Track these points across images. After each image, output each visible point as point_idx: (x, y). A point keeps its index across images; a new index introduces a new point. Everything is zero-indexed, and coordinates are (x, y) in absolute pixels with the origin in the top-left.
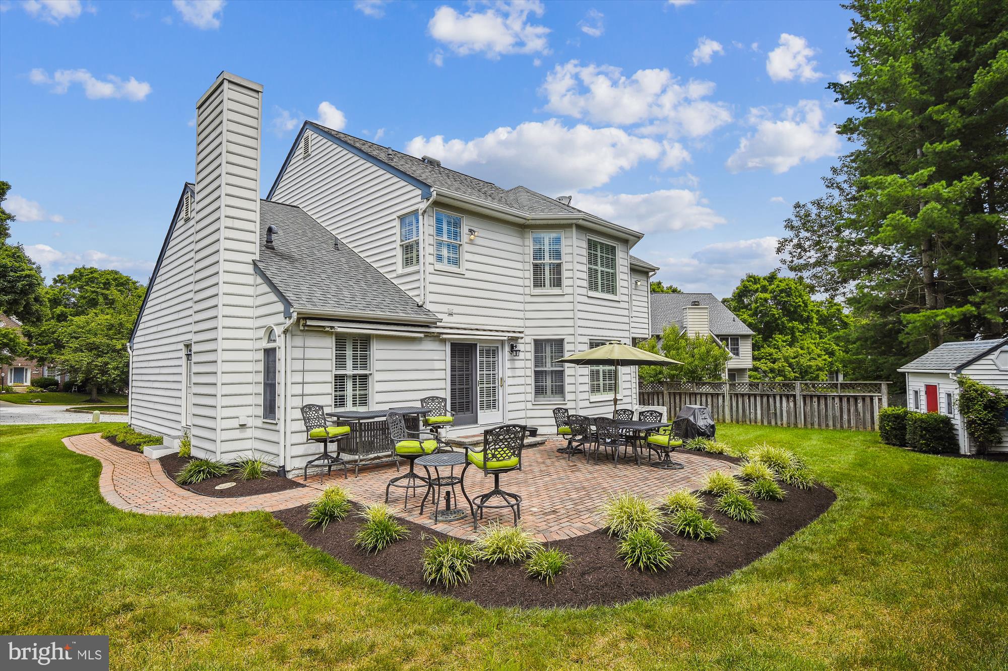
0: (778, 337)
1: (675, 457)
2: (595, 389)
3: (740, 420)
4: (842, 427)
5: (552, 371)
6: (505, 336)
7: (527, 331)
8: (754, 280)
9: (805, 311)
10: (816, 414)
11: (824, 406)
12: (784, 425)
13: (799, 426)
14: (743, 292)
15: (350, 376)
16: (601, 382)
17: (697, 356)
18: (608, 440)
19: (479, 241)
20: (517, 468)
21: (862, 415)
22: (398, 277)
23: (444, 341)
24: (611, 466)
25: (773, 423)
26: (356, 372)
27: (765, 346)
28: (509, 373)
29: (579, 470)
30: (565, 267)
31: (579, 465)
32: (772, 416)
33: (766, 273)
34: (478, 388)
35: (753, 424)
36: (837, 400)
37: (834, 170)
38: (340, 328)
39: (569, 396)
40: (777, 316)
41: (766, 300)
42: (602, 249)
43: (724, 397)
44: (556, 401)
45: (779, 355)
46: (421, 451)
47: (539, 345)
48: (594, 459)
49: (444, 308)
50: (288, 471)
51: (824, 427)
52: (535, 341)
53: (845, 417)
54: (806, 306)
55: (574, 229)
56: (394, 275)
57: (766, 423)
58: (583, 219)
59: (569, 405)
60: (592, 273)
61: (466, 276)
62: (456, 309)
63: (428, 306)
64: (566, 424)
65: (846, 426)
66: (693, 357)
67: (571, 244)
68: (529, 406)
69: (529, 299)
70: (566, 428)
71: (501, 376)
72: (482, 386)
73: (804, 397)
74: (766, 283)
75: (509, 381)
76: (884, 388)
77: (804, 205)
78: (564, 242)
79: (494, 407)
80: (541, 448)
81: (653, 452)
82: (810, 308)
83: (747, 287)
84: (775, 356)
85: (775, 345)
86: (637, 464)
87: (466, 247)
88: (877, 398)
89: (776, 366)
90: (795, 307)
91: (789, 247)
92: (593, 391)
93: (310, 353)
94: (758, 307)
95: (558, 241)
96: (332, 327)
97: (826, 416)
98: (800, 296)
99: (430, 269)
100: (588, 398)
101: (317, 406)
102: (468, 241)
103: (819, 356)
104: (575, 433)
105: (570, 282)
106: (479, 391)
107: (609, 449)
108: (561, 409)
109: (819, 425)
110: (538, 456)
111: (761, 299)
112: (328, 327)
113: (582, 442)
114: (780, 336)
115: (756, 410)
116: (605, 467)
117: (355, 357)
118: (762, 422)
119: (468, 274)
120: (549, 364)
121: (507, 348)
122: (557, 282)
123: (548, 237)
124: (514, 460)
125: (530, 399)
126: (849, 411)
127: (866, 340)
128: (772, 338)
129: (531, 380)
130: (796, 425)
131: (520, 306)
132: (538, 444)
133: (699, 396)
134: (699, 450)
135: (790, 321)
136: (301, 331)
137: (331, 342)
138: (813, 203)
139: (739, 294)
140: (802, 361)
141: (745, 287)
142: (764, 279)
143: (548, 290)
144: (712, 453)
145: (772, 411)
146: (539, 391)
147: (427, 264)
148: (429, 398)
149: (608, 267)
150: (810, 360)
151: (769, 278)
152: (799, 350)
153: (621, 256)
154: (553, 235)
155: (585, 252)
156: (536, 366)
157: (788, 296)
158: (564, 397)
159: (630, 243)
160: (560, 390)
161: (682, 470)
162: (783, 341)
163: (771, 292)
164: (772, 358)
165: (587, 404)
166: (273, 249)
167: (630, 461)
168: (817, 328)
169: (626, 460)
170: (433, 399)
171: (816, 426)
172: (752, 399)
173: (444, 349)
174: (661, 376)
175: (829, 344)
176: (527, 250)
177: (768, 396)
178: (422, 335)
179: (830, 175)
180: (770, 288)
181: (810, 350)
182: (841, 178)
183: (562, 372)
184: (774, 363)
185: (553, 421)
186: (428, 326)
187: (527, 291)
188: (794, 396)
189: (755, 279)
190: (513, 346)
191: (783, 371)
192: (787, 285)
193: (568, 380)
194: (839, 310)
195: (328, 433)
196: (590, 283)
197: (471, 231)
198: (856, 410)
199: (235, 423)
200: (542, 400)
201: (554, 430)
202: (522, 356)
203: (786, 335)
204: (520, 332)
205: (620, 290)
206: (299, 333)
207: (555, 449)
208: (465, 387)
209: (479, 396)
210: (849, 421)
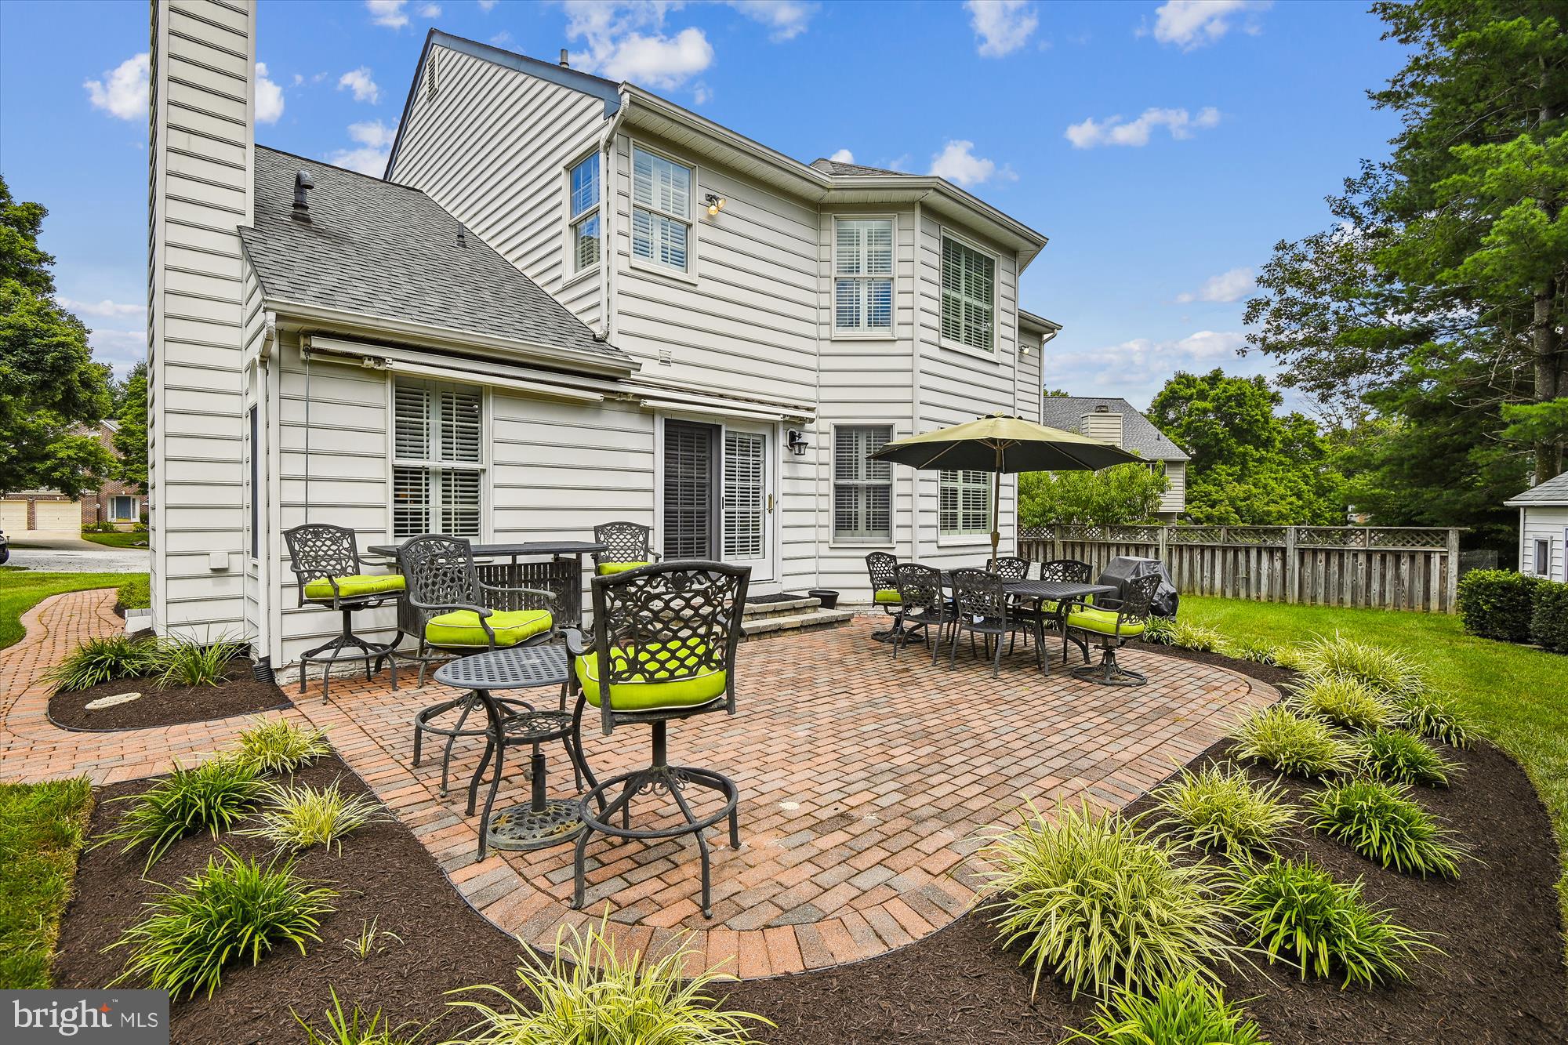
0: (1221, 468)
1: (1128, 658)
2: (948, 523)
3: (1184, 588)
4: (1368, 604)
5: (868, 488)
6: (777, 414)
7: (823, 410)
8: (1186, 380)
9: (1263, 429)
10: (1322, 581)
11: (1336, 568)
12: (1262, 599)
13: (1290, 601)
14: (1167, 401)
15: (436, 473)
16: (960, 511)
17: (1114, 484)
18: (977, 620)
19: (725, 221)
20: (724, 702)
21: (1407, 584)
22: (566, 288)
23: (650, 413)
24: (985, 674)
25: (1243, 594)
26: (448, 464)
27: (1200, 481)
28: (785, 486)
29: (915, 682)
30: (899, 285)
31: (918, 671)
32: (1241, 583)
33: (1206, 372)
34: (723, 512)
35: (1206, 595)
36: (1362, 558)
37: (1350, 184)
38: (401, 363)
39: (898, 534)
40: (1221, 436)
41: (1205, 411)
42: (967, 259)
43: (1157, 550)
44: (877, 542)
45: (1222, 496)
46: (486, 638)
47: (845, 435)
48: (947, 655)
49: (653, 349)
50: (277, 670)
51: (1334, 602)
52: (838, 428)
53: (1376, 586)
54: (1267, 422)
55: (918, 212)
56: (558, 286)
57: (1229, 594)
58: (935, 189)
59: (900, 551)
60: (949, 306)
61: (698, 289)
62: (677, 353)
63: (615, 340)
64: (890, 583)
65: (1375, 601)
66: (1107, 484)
67: (910, 242)
68: (824, 550)
69: (827, 347)
70: (892, 593)
71: (769, 491)
72: (730, 509)
73: (1302, 553)
74: (1205, 386)
75: (784, 503)
76: (1453, 539)
77: (1292, 246)
78: (898, 237)
79: (756, 550)
80: (842, 630)
81: (1072, 645)
82: (1271, 425)
83: (1176, 392)
84: (1215, 496)
85: (1215, 479)
86: (1040, 670)
87: (700, 231)
88: (1438, 556)
89: (1215, 512)
90: (1250, 423)
91: (1265, 314)
92: (944, 527)
93: (321, 414)
94: (1192, 422)
95: (884, 236)
96: (379, 360)
97: (1341, 585)
98: (1258, 406)
99: (623, 264)
100: (935, 538)
101: (339, 529)
102: (704, 218)
103: (1283, 497)
104: (908, 602)
105: (904, 316)
106: (723, 519)
107: (979, 636)
108: (883, 554)
109: (1327, 600)
110: (834, 646)
111: (1197, 409)
112: (370, 357)
113: (922, 621)
114: (1224, 467)
115: (1213, 573)
116: (972, 677)
117: (446, 432)
118: (1223, 593)
119: (704, 286)
120: (862, 471)
121: (783, 440)
122: (882, 315)
123: (863, 227)
124: (709, 680)
125: (826, 539)
126: (1383, 577)
127: (1401, 462)
128: (1211, 469)
129: (829, 503)
130: (1283, 599)
131: (811, 362)
132: (837, 621)
133: (1115, 549)
134: (1157, 641)
135: (1240, 443)
136: (304, 362)
137: (384, 396)
138: (1308, 242)
139: (1162, 402)
140: (1256, 504)
141: (1173, 392)
142: (1203, 380)
143: (863, 331)
144: (1189, 650)
145: (1242, 573)
146: (844, 523)
147: (613, 253)
148: (613, 524)
149: (978, 297)
150: (1267, 504)
151: (1210, 378)
152: (1252, 488)
153: (1002, 279)
154: (876, 225)
155: (936, 261)
156: (838, 476)
157: (1240, 405)
158: (889, 536)
159: (1021, 258)
160: (881, 523)
161: (1144, 690)
162: (1229, 475)
163: (1213, 400)
164: (1209, 500)
165: (932, 549)
166: (309, 221)
167: (1022, 662)
168: (1276, 458)
169: (1018, 661)
170: (621, 527)
171: (1320, 602)
172: (1208, 555)
173: (650, 430)
174: (1052, 515)
175: (1295, 482)
176: (825, 253)
177: (1236, 550)
178: (598, 396)
179: (1340, 192)
180: (1212, 393)
181: (1269, 488)
182: (1357, 200)
183: (887, 488)
184: (1212, 507)
185: (866, 580)
186: (614, 380)
187: (825, 332)
188: (1284, 551)
189: (1188, 380)
190: (794, 432)
191: (1227, 519)
192: (1239, 389)
193: (897, 503)
194: (1311, 431)
195: (337, 589)
196: (945, 322)
197: (711, 199)
198: (1398, 576)
199: (203, 566)
200: (847, 538)
201: (868, 596)
202: (810, 455)
203: (1233, 465)
204: (808, 409)
205: (999, 343)
206: (300, 367)
207: (869, 633)
208: (695, 508)
209: (723, 528)
210: (1382, 595)
